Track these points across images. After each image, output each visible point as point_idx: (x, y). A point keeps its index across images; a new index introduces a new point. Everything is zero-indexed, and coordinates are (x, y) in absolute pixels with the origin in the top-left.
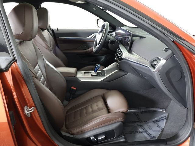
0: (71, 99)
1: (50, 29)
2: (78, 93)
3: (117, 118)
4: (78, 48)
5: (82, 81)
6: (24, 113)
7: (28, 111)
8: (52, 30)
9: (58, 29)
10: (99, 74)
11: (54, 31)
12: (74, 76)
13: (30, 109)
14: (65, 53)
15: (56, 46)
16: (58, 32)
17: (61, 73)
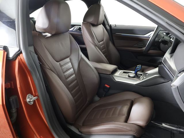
0: (103, 96)
1: (108, 25)
2: (111, 92)
3: (129, 130)
4: (135, 46)
5: (116, 80)
6: (25, 100)
7: (30, 99)
8: (110, 26)
9: (115, 25)
10: (137, 76)
11: (112, 27)
12: (109, 74)
13: (33, 97)
14: (118, 50)
15: (110, 42)
16: (115, 28)
17: (96, 68)
